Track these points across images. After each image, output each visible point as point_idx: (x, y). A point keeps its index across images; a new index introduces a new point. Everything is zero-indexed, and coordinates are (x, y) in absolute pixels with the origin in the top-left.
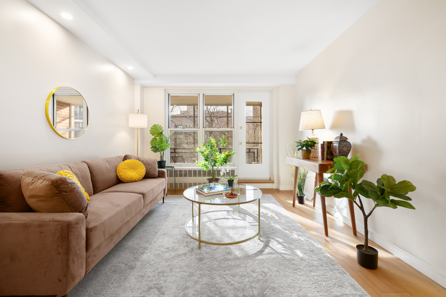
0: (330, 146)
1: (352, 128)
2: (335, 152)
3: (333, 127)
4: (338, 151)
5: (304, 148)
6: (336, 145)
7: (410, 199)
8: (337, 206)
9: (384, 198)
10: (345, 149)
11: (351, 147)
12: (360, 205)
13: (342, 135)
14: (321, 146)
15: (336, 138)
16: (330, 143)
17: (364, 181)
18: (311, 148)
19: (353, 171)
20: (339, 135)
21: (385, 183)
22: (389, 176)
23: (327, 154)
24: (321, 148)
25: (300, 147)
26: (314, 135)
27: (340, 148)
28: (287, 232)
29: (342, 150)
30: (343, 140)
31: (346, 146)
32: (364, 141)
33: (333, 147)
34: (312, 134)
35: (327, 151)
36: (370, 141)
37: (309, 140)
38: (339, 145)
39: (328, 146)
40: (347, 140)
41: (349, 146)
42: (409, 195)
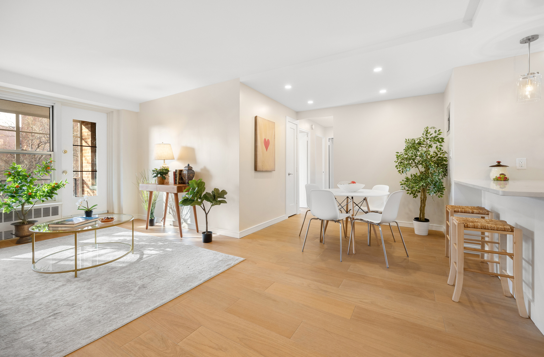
0: (181, 173)
1: (195, 160)
2: (185, 178)
3: (180, 159)
4: (187, 177)
5: (159, 175)
6: (185, 172)
7: (225, 198)
8: (183, 219)
9: (215, 200)
10: (191, 175)
11: (194, 174)
12: (203, 208)
13: (189, 165)
14: (174, 173)
15: (185, 167)
16: (181, 171)
17: (207, 193)
18: (165, 175)
19: (200, 188)
20: (187, 165)
21: (215, 192)
22: (217, 189)
23: (179, 179)
24: (174, 175)
25: (155, 175)
26: (166, 164)
27: (189, 175)
28: (153, 243)
29: (189, 176)
30: (190, 169)
31: (191, 173)
32: (202, 170)
33: (183, 174)
34: (163, 163)
35: (179, 177)
36: (205, 169)
37: (163, 168)
38: (188, 172)
39: (180, 173)
40: (192, 169)
41: (193, 173)
42: (225, 196)
